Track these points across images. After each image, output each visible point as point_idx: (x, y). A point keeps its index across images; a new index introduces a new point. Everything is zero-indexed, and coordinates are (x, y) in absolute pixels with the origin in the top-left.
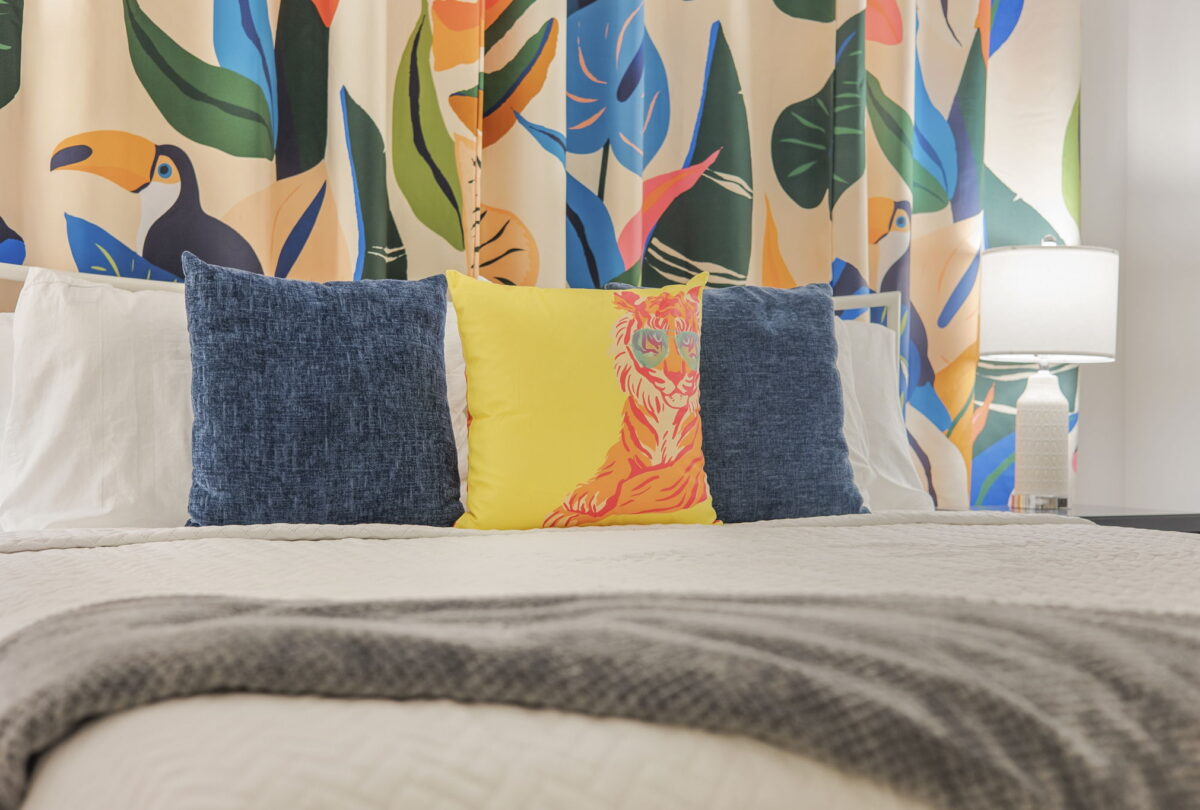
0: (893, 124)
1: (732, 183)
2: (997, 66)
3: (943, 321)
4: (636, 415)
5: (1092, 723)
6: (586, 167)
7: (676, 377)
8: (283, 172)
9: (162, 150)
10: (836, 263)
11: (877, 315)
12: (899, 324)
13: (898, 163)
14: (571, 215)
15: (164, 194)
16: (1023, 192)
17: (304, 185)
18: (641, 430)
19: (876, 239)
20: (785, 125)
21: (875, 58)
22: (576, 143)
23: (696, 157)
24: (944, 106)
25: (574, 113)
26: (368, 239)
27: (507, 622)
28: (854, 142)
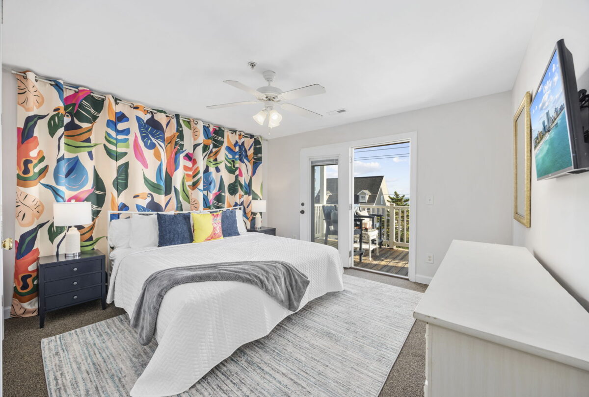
0: (241, 185)
1: (223, 194)
2: (253, 178)
3: (247, 207)
4: (214, 228)
5: (263, 275)
6: (205, 193)
7: (219, 223)
8: (166, 195)
9: (148, 194)
10: (235, 202)
11: (240, 209)
12: (242, 208)
13: (242, 190)
14: (204, 199)
15: (149, 199)
16: (256, 192)
17: (168, 197)
18: (215, 230)
19: (240, 199)
20: (230, 186)
21: (240, 178)
22: (204, 190)
23: (219, 191)
24: (247, 183)
25: (204, 186)
26: (178, 204)
27: (199, 271)
28: (238, 189)
